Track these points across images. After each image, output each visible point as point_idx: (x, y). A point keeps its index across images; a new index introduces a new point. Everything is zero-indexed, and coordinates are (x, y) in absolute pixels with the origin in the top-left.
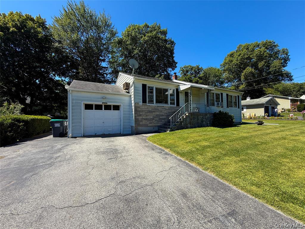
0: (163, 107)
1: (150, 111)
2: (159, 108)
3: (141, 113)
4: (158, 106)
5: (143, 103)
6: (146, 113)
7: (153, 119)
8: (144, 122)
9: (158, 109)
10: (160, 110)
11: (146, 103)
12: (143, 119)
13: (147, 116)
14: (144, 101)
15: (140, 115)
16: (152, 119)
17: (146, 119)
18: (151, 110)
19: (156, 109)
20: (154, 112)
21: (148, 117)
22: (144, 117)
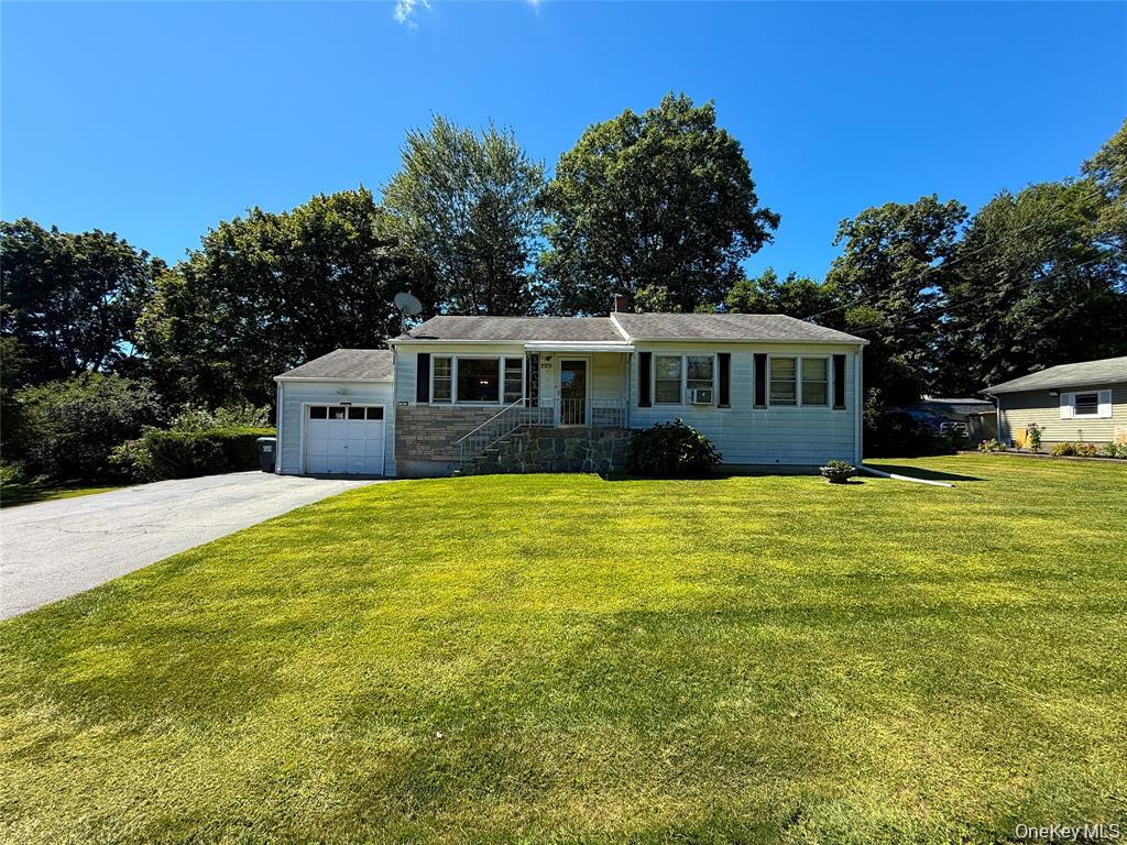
0: (481, 409)
1: (437, 422)
2: (467, 413)
3: (413, 428)
4: (462, 409)
5: (418, 401)
6: (426, 427)
7: (447, 443)
8: (421, 449)
9: (464, 417)
10: (468, 418)
11: (427, 400)
12: (418, 441)
13: (428, 434)
14: (422, 396)
15: (411, 433)
16: (443, 442)
17: (427, 442)
18: (440, 419)
19: (455, 417)
20: (452, 423)
21: (433, 438)
22: (420, 438)
